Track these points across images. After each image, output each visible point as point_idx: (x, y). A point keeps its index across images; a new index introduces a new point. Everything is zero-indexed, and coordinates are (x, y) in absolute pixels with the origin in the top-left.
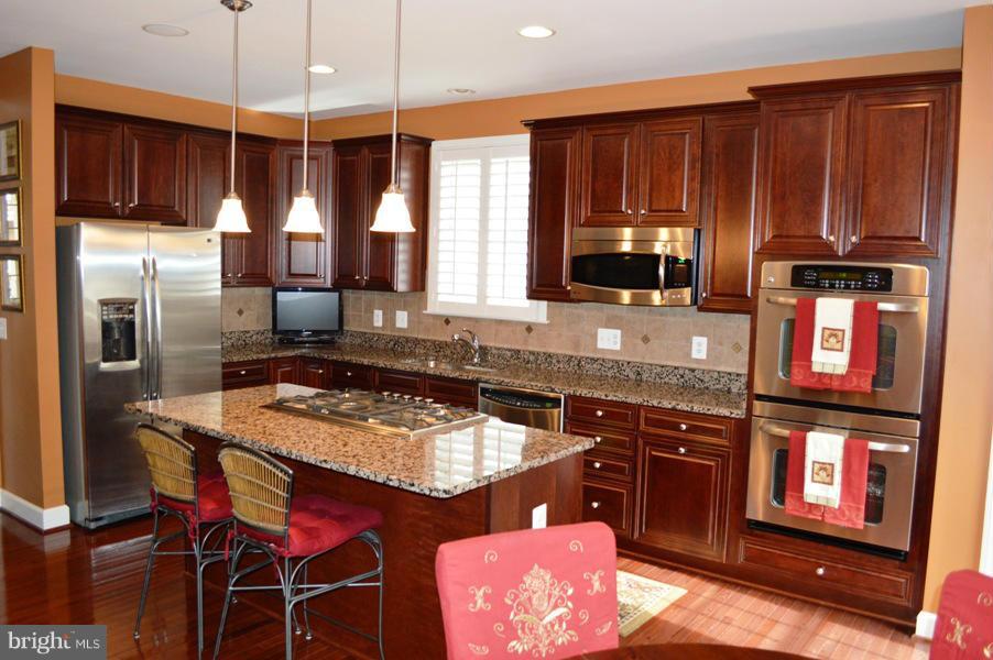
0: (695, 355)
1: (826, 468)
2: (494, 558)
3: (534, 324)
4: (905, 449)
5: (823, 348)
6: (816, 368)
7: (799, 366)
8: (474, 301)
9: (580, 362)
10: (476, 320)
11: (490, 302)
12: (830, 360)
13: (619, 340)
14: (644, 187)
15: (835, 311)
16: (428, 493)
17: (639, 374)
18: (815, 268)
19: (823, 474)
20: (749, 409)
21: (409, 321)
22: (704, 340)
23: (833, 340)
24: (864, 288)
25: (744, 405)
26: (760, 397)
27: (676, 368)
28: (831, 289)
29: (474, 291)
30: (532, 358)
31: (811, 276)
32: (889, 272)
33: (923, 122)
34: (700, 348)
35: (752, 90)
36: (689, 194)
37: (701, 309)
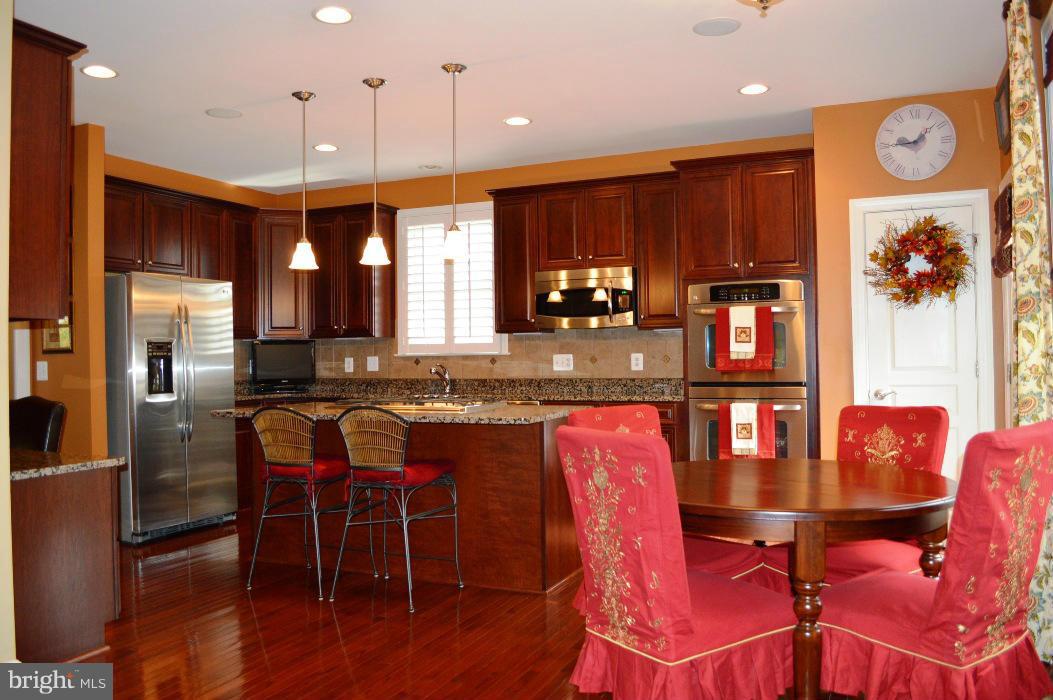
0: (634, 368)
1: (747, 427)
2: (600, 419)
3: (497, 356)
4: (798, 407)
5: (736, 342)
6: (733, 356)
7: (721, 357)
8: (442, 341)
9: (539, 383)
10: (445, 358)
11: (457, 341)
12: (742, 349)
13: (572, 362)
14: (591, 240)
15: (742, 316)
16: (513, 422)
17: (590, 387)
18: (726, 286)
19: (744, 432)
20: (686, 394)
21: (380, 365)
22: (640, 356)
23: (743, 335)
24: (761, 298)
25: (682, 392)
26: (694, 384)
27: (620, 380)
28: (739, 300)
29: (443, 333)
30: (497, 384)
31: (722, 293)
32: (777, 286)
33: (791, 183)
34: (637, 363)
35: (673, 163)
36: (626, 242)
37: (640, 328)
